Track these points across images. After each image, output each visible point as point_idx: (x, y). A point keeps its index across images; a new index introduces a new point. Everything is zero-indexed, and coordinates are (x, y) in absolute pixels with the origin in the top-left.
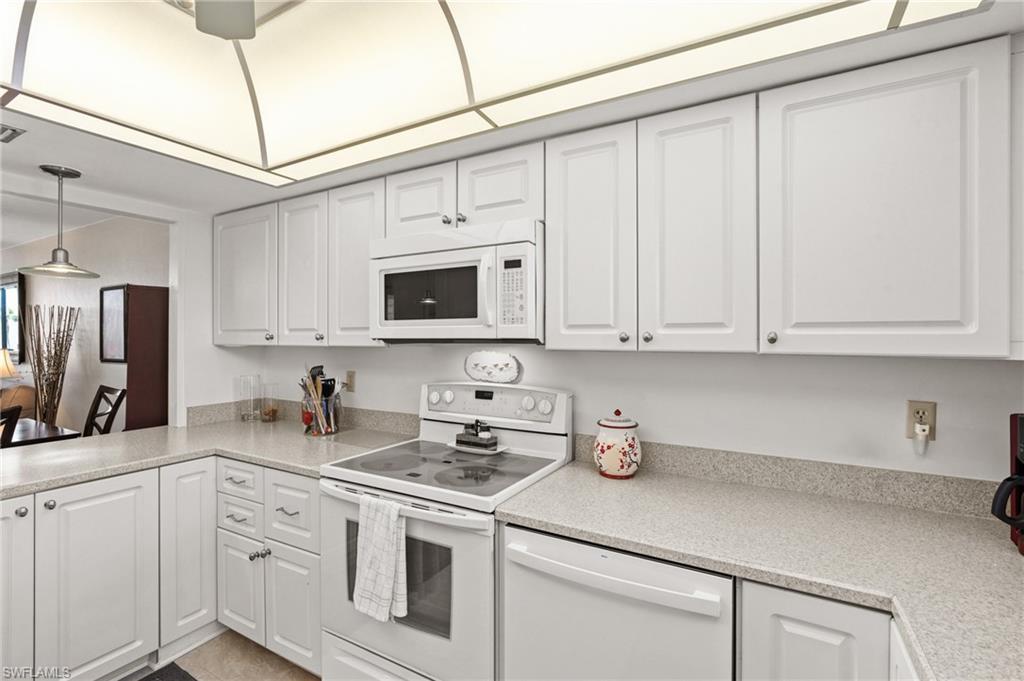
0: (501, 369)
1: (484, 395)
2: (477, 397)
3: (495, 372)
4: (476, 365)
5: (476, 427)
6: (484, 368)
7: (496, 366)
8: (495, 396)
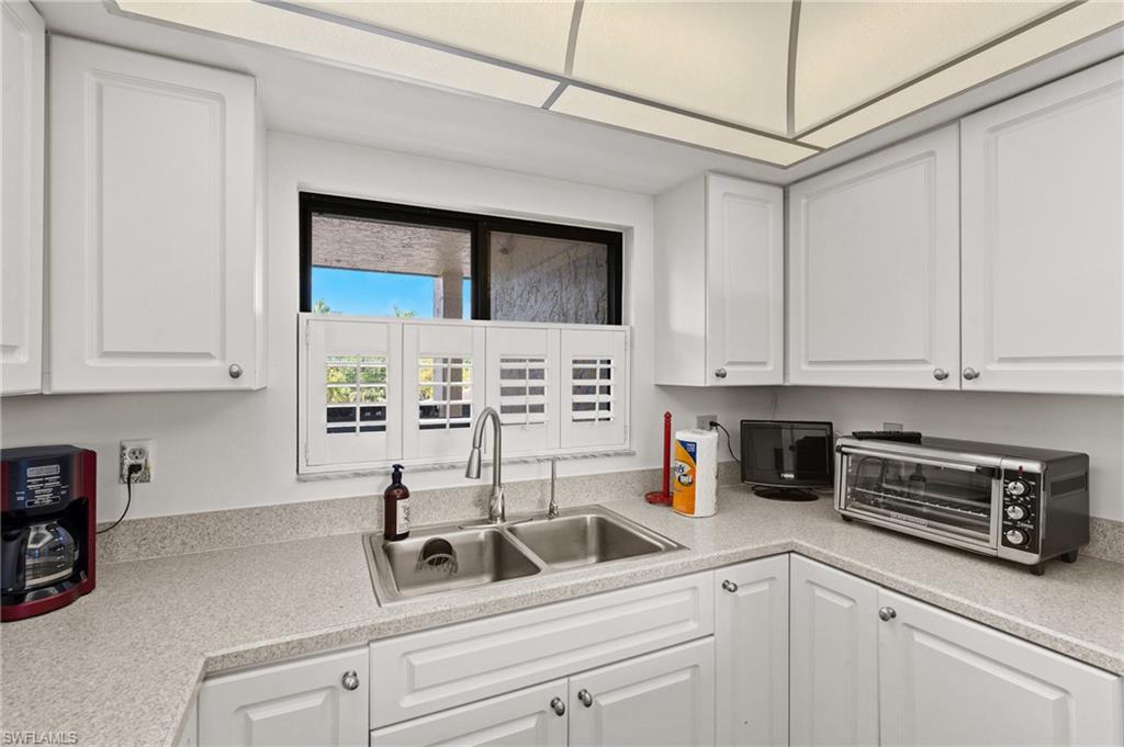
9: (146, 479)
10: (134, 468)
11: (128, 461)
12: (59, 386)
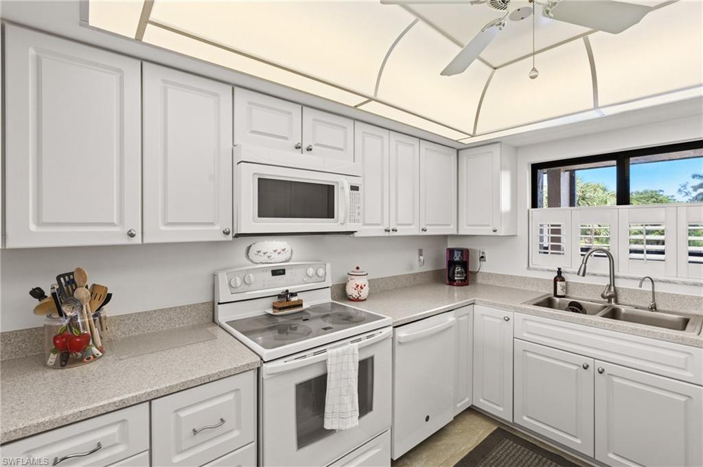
0: (279, 253)
1: (277, 272)
2: (273, 275)
3: (275, 256)
4: (259, 252)
5: (286, 295)
6: (265, 253)
7: (275, 251)
8: (286, 271)
9: (485, 261)
10: (482, 257)
11: (481, 255)
12: (461, 233)
